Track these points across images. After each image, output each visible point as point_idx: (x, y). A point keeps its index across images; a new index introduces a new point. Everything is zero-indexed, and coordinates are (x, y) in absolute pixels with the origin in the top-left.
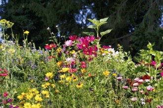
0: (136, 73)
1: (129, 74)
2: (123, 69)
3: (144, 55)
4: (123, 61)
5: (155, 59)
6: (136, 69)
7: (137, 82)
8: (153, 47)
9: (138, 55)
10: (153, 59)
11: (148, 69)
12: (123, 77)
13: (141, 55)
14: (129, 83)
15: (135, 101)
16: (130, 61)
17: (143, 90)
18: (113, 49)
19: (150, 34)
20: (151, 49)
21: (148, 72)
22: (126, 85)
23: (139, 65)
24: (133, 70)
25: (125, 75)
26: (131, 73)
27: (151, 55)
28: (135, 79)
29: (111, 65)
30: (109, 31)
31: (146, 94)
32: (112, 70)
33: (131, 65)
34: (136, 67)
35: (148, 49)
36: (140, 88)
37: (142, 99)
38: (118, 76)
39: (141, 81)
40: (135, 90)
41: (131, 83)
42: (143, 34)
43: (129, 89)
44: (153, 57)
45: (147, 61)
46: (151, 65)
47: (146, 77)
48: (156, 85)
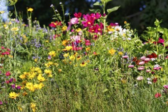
0: (143, 51)
1: (136, 52)
2: (130, 47)
3: (152, 32)
4: (130, 39)
5: (163, 36)
6: (143, 47)
7: (143, 61)
8: (160, 24)
9: (145, 33)
10: (161, 37)
11: (155, 47)
12: (129, 55)
13: (149, 33)
14: (135, 62)
15: (141, 81)
16: (137, 39)
17: (151, 69)
18: (121, 27)
19: (161, 12)
20: (159, 26)
21: (156, 50)
22: (132, 64)
23: (146, 43)
24: (140, 48)
25: (132, 54)
26: (138, 52)
27: (159, 32)
28: (142, 58)
29: (118, 44)
30: (116, 8)
31: (152, 73)
32: (118, 49)
33: (138, 43)
34: (143, 45)
35: (155, 26)
36: (146, 67)
37: (148, 79)
38: (125, 55)
39: (148, 59)
40: (141, 69)
41: (137, 62)
42: (154, 12)
43: (135, 68)
44: (161, 34)
45: (155, 39)
46: (158, 43)
47: (153, 56)
48: (164, 64)
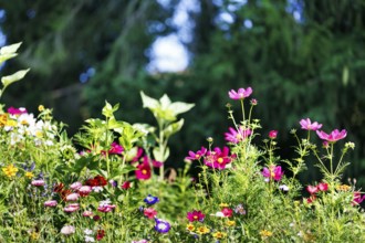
0: (78, 171)
1: (63, 173)
2: (51, 161)
3: (99, 130)
4: (50, 143)
5: (121, 139)
6: (78, 161)
7: (77, 192)
8: (114, 113)
9: (84, 131)
10: (116, 142)
11: (104, 162)
12: (48, 179)
13: (92, 130)
14: (60, 194)
15: (69, 236)
16: (65, 145)
17: (93, 209)
18: (32, 115)
20: (112, 118)
21: (105, 169)
22: (54, 199)
23: (85, 154)
24: (72, 164)
25: (55, 176)
26: (66, 172)
27: (112, 130)
28: (73, 186)
29: (25, 153)
30: (20, 75)
31: (96, 218)
32: (24, 164)
33: (67, 153)
34: (78, 156)
35: (104, 118)
36: (84, 206)
37: (88, 231)
38: (39, 178)
39: (86, 188)
40: (71, 209)
41: (64, 194)
43: (60, 206)
44: (117, 134)
45: (103, 144)
46: (111, 154)
47: (99, 181)
48: (121, 198)
